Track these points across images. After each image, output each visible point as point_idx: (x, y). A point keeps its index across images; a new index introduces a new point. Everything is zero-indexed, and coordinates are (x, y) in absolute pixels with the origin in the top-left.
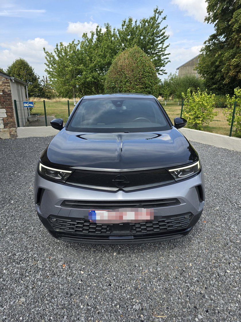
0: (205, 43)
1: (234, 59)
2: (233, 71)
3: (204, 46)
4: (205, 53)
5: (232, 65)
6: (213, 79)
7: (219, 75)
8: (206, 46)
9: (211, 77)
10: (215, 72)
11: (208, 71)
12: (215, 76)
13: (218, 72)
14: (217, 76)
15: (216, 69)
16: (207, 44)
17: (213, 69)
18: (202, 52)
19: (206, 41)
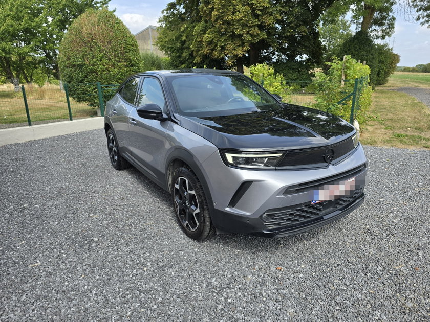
0: (163, 12)
1: (207, 35)
2: (207, 49)
3: (162, 16)
4: (164, 25)
5: (206, 41)
6: (179, 57)
7: (186, 52)
8: (165, 16)
9: (178, 54)
10: (181, 50)
11: (172, 48)
12: (182, 53)
13: (184, 49)
14: (184, 55)
15: (182, 45)
16: (165, 14)
17: (179, 45)
18: (160, 23)
19: (164, 10)
